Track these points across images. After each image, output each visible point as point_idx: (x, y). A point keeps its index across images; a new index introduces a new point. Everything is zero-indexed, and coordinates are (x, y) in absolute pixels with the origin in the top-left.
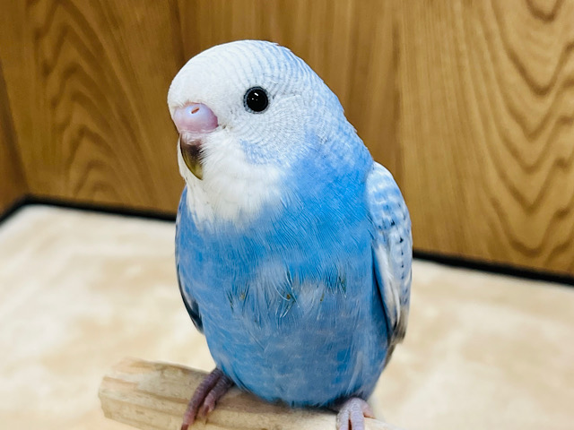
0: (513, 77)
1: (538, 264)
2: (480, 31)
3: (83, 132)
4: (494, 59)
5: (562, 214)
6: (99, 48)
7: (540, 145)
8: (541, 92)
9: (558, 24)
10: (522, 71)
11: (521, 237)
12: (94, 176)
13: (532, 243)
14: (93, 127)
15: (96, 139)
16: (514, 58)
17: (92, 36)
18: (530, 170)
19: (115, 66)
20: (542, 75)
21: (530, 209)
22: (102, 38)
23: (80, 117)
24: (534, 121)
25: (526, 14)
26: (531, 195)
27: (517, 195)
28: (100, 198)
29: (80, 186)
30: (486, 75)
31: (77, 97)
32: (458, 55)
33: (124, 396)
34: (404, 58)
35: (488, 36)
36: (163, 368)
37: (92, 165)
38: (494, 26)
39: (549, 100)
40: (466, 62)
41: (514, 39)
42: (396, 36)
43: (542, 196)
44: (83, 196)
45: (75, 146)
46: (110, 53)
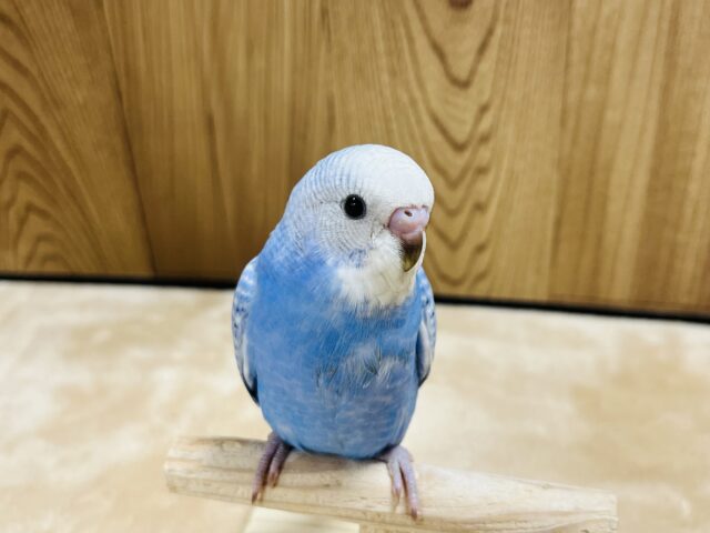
0: (435, 137)
1: (462, 291)
2: (405, 98)
3: (30, 208)
4: (419, 122)
5: (480, 249)
6: (42, 129)
7: (460, 193)
8: (459, 147)
9: (473, 90)
10: (444, 131)
11: (446, 269)
12: (44, 249)
13: (456, 274)
14: (39, 202)
15: (43, 214)
16: (436, 121)
17: (35, 119)
18: (452, 213)
19: (59, 144)
20: (460, 134)
21: (454, 246)
22: (44, 120)
23: (26, 194)
24: (454, 173)
25: (445, 81)
26: (454, 234)
27: (442, 236)
28: (50, 268)
29: (29, 259)
30: (412, 137)
31: (21, 176)
32: (387, 120)
33: (190, 472)
34: (339, 125)
35: (413, 102)
36: (220, 442)
37: (41, 238)
38: (417, 94)
39: (467, 154)
40: (394, 126)
41: (436, 105)
42: (331, 106)
43: (463, 236)
44: (34, 268)
45: (22, 222)
46: (53, 132)
